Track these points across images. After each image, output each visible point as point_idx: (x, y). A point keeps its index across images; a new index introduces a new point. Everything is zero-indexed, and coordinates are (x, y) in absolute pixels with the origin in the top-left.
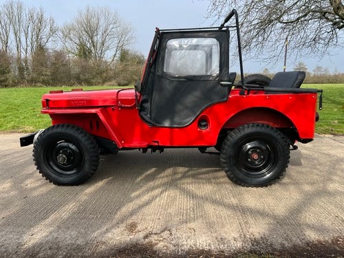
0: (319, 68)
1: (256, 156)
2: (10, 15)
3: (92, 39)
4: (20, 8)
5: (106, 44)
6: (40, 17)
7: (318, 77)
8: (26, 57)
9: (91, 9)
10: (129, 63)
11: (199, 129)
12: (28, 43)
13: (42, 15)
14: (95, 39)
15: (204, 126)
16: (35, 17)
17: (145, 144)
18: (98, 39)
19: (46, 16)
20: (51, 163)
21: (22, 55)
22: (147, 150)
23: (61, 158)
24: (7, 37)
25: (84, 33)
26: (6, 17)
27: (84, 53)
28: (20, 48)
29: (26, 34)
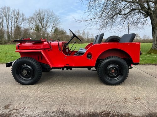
0: (145, 36)
1: (113, 71)
2: (4, 13)
3: (41, 23)
4: (9, 9)
5: (48, 25)
6: (18, 13)
7: (145, 40)
8: (11, 31)
9: (41, 10)
10: (58, 34)
11: (87, 59)
12: (12, 25)
13: (19, 13)
14: (43, 23)
15: (89, 57)
16: (16, 14)
17: (63, 66)
18: (44, 23)
19: (21, 13)
20: (20, 75)
21: (10, 30)
22: (64, 69)
23: (24, 72)
24: (3, 22)
25: (38, 20)
26: (2, 13)
27: (38, 29)
28: (9, 27)
29: (12, 21)
